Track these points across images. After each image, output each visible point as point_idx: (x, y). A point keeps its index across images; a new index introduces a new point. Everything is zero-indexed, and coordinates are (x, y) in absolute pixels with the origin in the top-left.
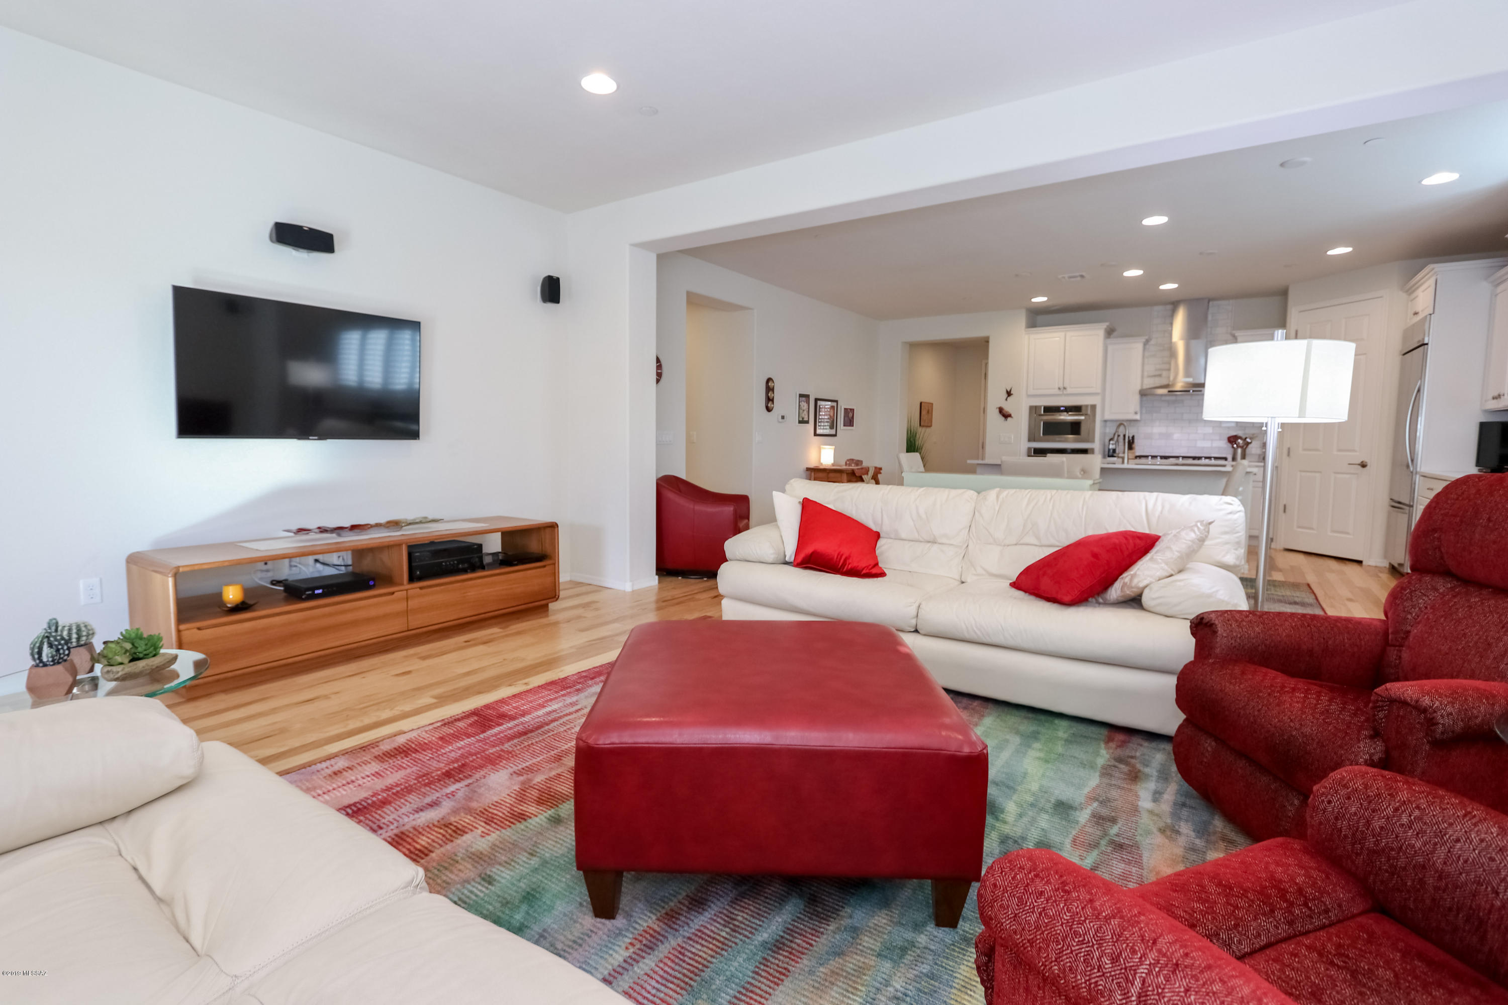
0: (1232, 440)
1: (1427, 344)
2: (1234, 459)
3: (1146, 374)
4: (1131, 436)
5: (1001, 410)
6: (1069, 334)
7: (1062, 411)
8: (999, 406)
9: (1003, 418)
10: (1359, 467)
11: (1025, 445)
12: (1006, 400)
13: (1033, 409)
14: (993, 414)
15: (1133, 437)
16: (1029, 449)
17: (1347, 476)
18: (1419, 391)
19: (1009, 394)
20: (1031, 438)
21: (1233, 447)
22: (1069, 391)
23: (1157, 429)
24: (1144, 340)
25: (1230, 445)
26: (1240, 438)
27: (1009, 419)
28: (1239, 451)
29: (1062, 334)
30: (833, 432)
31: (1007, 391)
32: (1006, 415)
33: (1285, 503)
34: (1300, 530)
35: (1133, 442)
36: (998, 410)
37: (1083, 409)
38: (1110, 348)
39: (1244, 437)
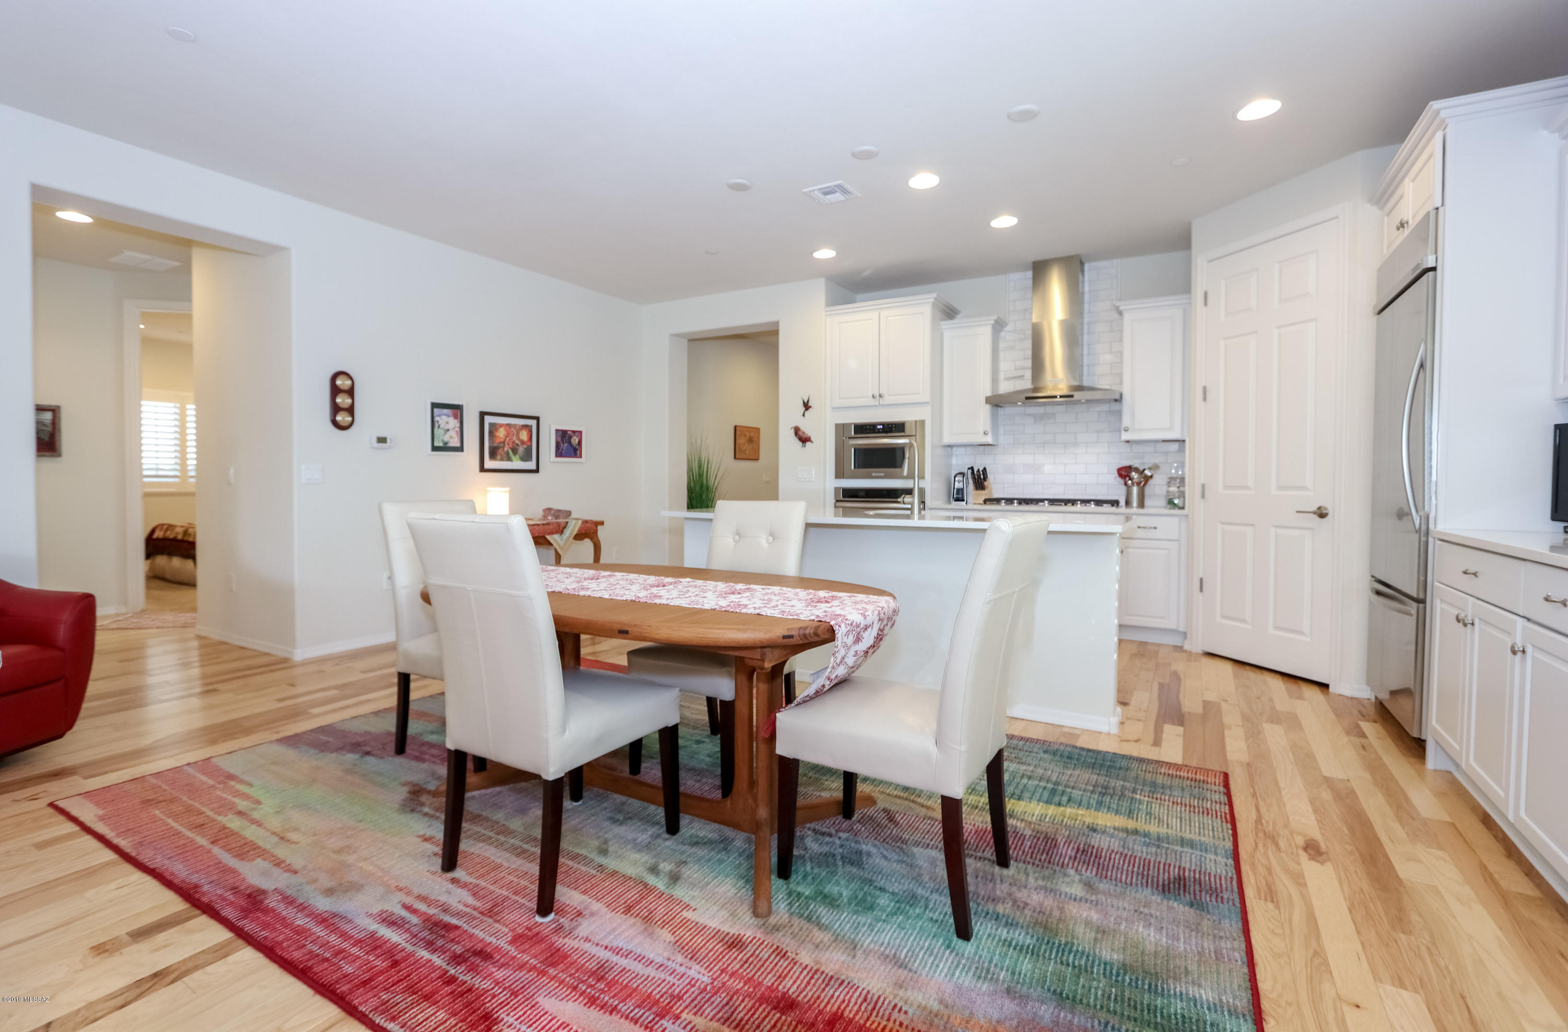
0: (1124, 473)
1: (1434, 269)
2: (1128, 503)
3: (1002, 376)
4: (981, 469)
5: (797, 430)
6: (884, 313)
7: (879, 431)
8: (794, 426)
9: (801, 444)
10: (1315, 516)
11: (832, 484)
12: (804, 415)
13: (841, 429)
14: (787, 440)
15: (985, 469)
16: (836, 489)
17: (1297, 532)
18: (1422, 366)
19: (807, 406)
20: (839, 474)
21: (1126, 484)
22: (887, 400)
23: (1022, 458)
24: (993, 322)
25: (1122, 481)
26: (1136, 470)
27: (808, 444)
28: (1135, 490)
29: (875, 315)
30: (531, 465)
31: (804, 403)
32: (804, 440)
33: (1201, 576)
34: (1224, 621)
35: (985, 478)
36: (793, 431)
37: (907, 427)
38: (947, 335)
39: (1141, 469)
